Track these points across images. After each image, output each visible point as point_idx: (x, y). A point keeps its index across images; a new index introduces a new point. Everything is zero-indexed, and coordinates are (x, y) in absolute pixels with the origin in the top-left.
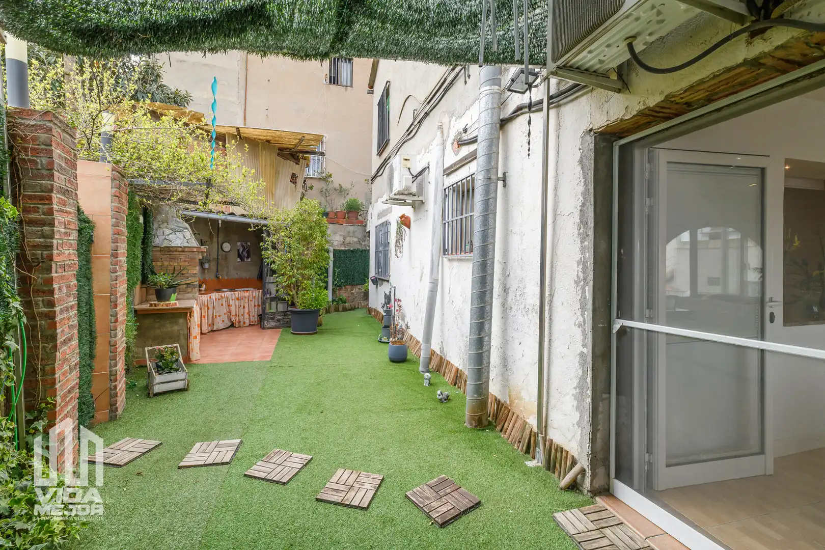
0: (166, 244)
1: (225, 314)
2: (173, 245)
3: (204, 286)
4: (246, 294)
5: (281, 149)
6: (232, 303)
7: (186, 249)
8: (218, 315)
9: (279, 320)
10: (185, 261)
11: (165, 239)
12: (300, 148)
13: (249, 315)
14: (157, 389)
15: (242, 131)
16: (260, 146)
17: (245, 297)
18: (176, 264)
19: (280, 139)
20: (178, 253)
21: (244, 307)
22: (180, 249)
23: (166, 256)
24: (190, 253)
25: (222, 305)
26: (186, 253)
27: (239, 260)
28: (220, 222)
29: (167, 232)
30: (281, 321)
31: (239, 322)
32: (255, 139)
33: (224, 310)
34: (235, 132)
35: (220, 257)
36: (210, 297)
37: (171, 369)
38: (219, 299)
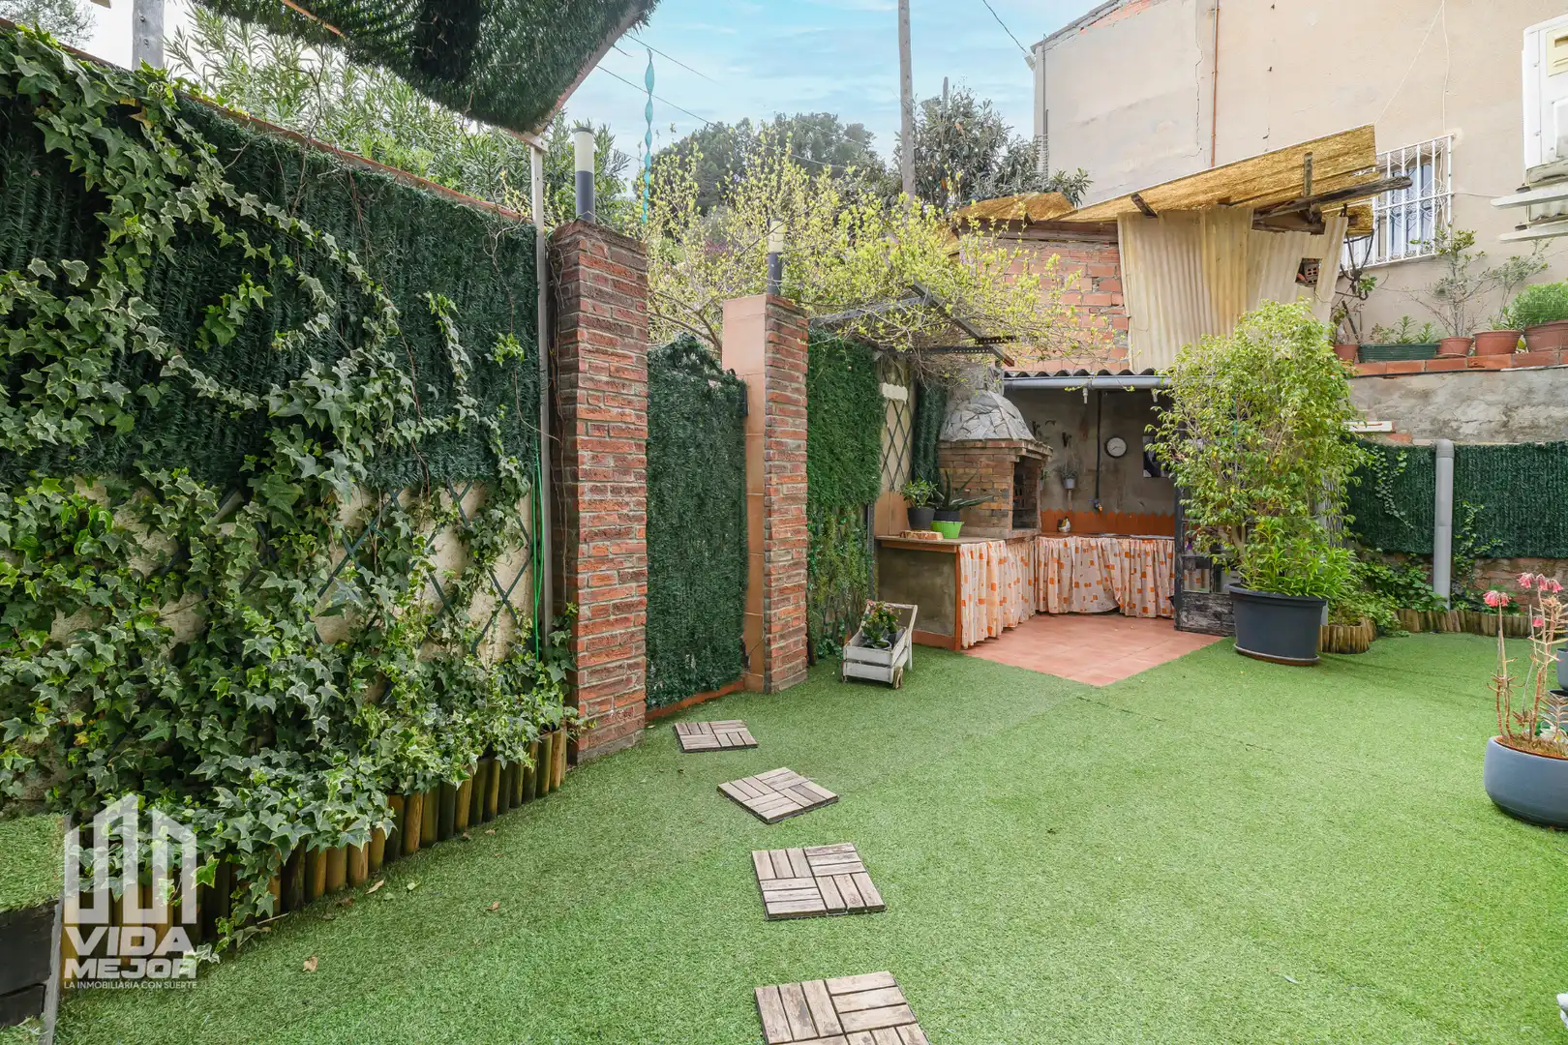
0: (961, 436)
1: (1098, 583)
2: (972, 437)
3: (1068, 523)
4: (1149, 547)
5: (1262, 211)
6: (1112, 560)
7: (990, 445)
8: (1082, 584)
9: (1217, 616)
10: (988, 466)
11: (962, 428)
12: (1315, 190)
13: (1157, 595)
14: (849, 670)
15: (1148, 197)
16: (1203, 219)
17: (1146, 554)
18: (973, 471)
19: (1250, 186)
20: (977, 452)
21: (1144, 575)
22: (979, 445)
23: (959, 458)
24: (997, 451)
25: (1092, 563)
26: (990, 452)
27: (1146, 474)
28: (1085, 394)
29: (967, 415)
30: (1224, 618)
31: (1132, 606)
32: (1189, 206)
33: (1095, 574)
34: (1132, 207)
35: (1103, 468)
36: (1066, 545)
37: (875, 642)
38: (1085, 551)
